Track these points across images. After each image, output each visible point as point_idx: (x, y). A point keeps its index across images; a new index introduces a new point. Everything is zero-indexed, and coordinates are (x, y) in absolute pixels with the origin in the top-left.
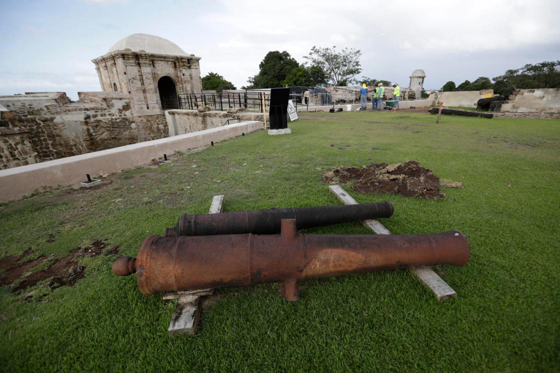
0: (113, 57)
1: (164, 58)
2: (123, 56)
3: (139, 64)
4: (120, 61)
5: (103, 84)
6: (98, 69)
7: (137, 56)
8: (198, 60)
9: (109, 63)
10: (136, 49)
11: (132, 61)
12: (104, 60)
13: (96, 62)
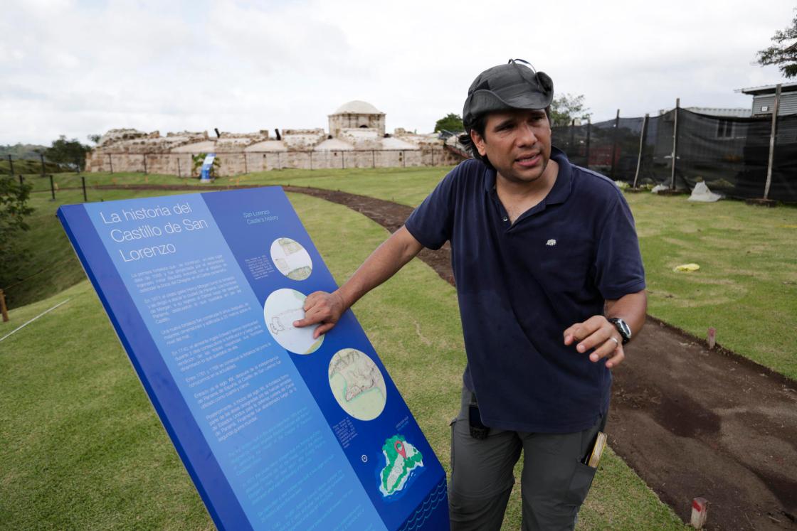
0: (338, 116)
1: (364, 115)
2: (343, 115)
3: (350, 119)
4: (341, 118)
5: (330, 129)
6: (329, 120)
7: (349, 115)
8: (384, 115)
9: (336, 118)
10: (349, 111)
11: (347, 118)
12: (334, 116)
13: (330, 117)
